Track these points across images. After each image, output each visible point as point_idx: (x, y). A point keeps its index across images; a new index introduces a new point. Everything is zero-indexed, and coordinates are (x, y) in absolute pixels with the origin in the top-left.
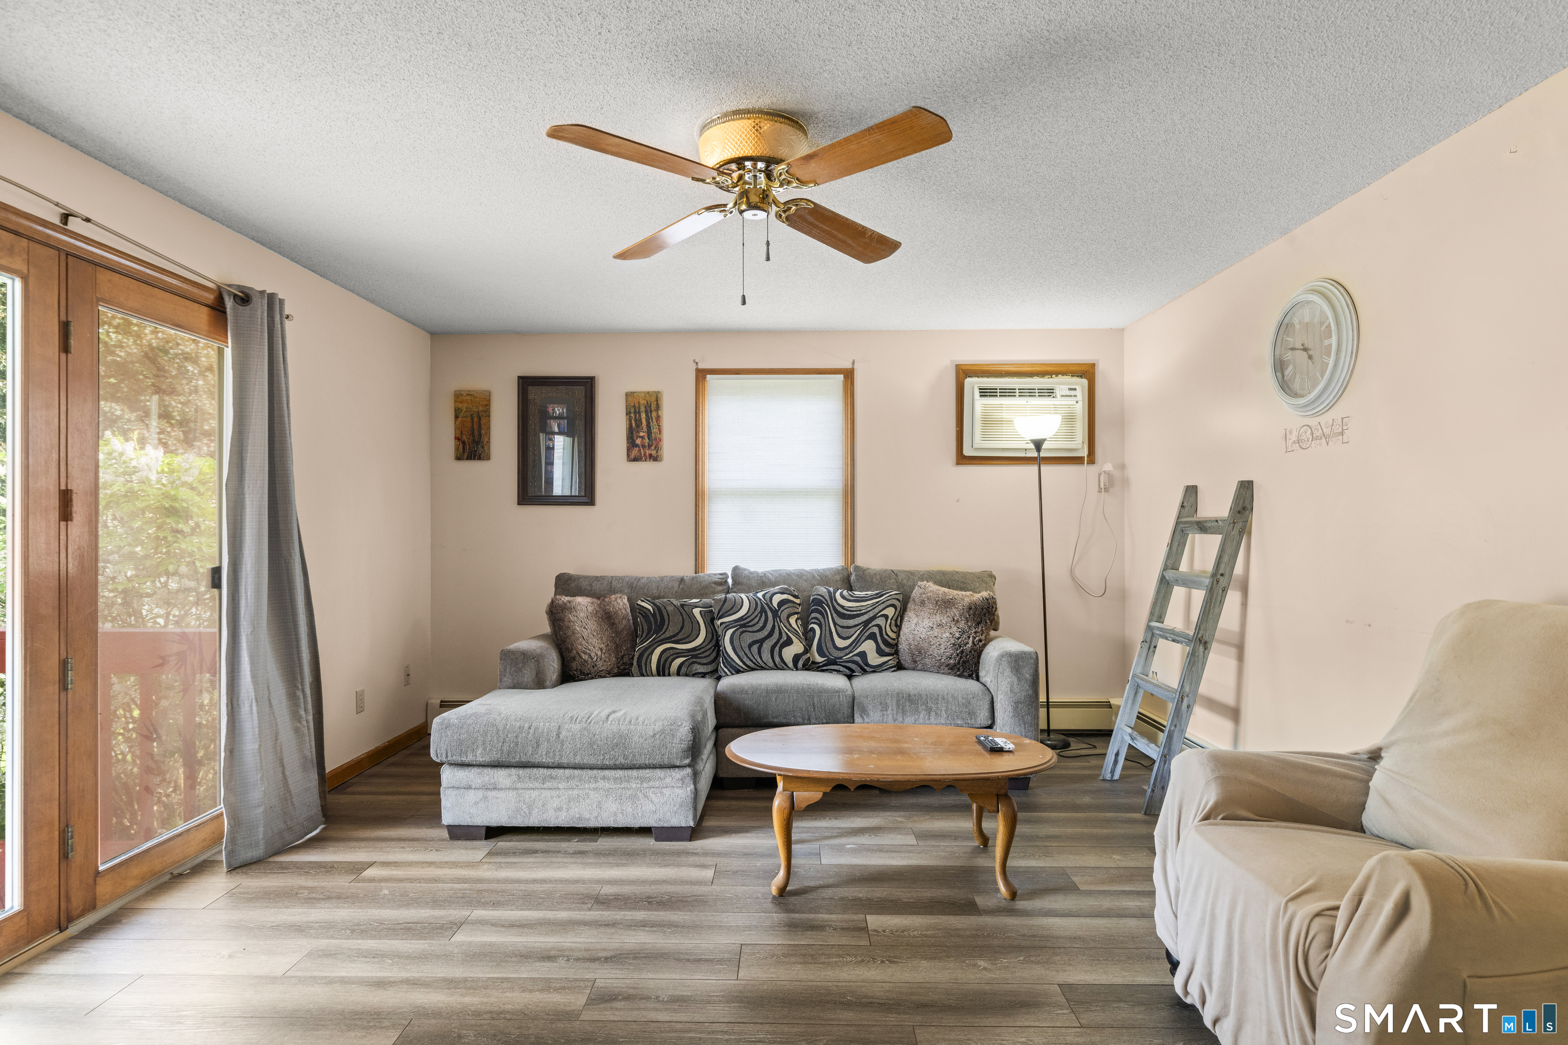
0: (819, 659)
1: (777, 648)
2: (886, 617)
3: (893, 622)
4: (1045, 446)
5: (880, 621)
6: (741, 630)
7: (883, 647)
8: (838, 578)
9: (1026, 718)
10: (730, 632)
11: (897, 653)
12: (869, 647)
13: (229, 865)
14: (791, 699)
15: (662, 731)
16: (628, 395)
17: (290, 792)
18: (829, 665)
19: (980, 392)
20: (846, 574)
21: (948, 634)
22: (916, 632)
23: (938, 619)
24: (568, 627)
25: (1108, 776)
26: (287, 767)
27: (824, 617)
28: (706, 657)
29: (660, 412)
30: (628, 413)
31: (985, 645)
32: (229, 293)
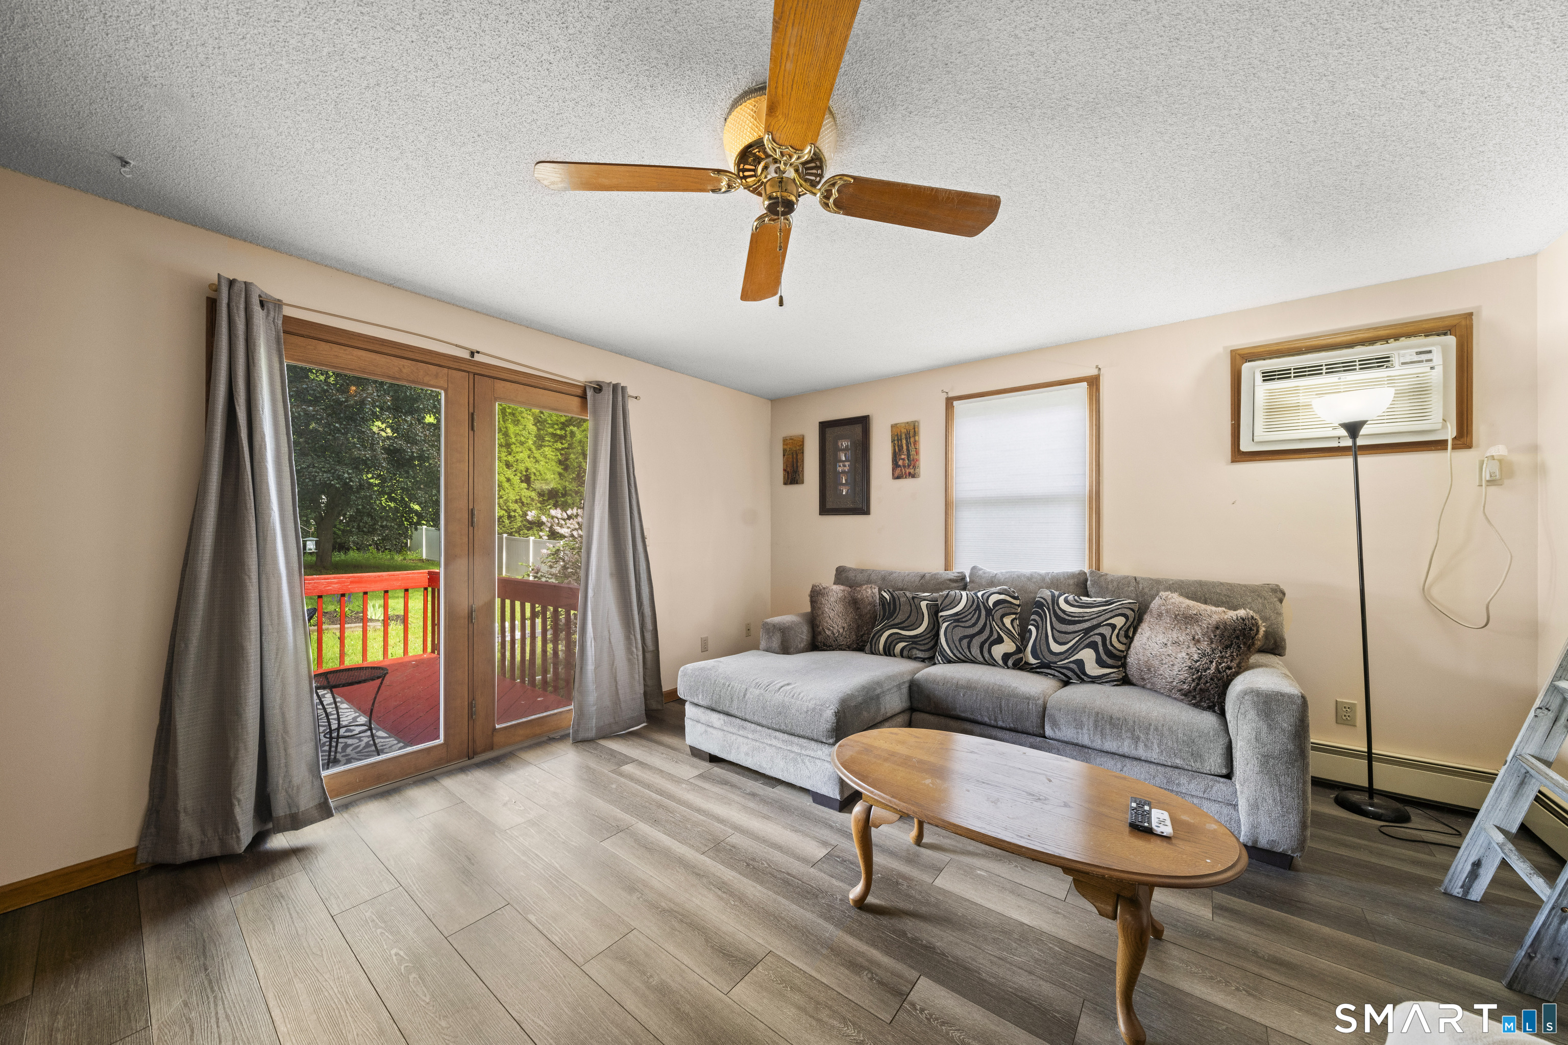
0: (1032, 661)
1: (987, 645)
2: (1113, 627)
3: (1122, 633)
4: (1364, 431)
5: (1106, 631)
6: (955, 624)
7: (1104, 657)
8: (1071, 582)
9: (1282, 778)
10: (946, 624)
11: (1124, 665)
12: (1087, 656)
13: (574, 739)
14: (979, 698)
15: (814, 709)
16: (894, 427)
17: (619, 699)
18: (1042, 668)
19: (1263, 377)
20: (1082, 579)
21: (1184, 654)
22: (1147, 647)
23: (1175, 636)
24: (819, 608)
25: (1457, 891)
26: (619, 683)
27: (1042, 620)
28: (924, 644)
29: (917, 438)
30: (893, 441)
31: (1237, 674)
32: (591, 387)
